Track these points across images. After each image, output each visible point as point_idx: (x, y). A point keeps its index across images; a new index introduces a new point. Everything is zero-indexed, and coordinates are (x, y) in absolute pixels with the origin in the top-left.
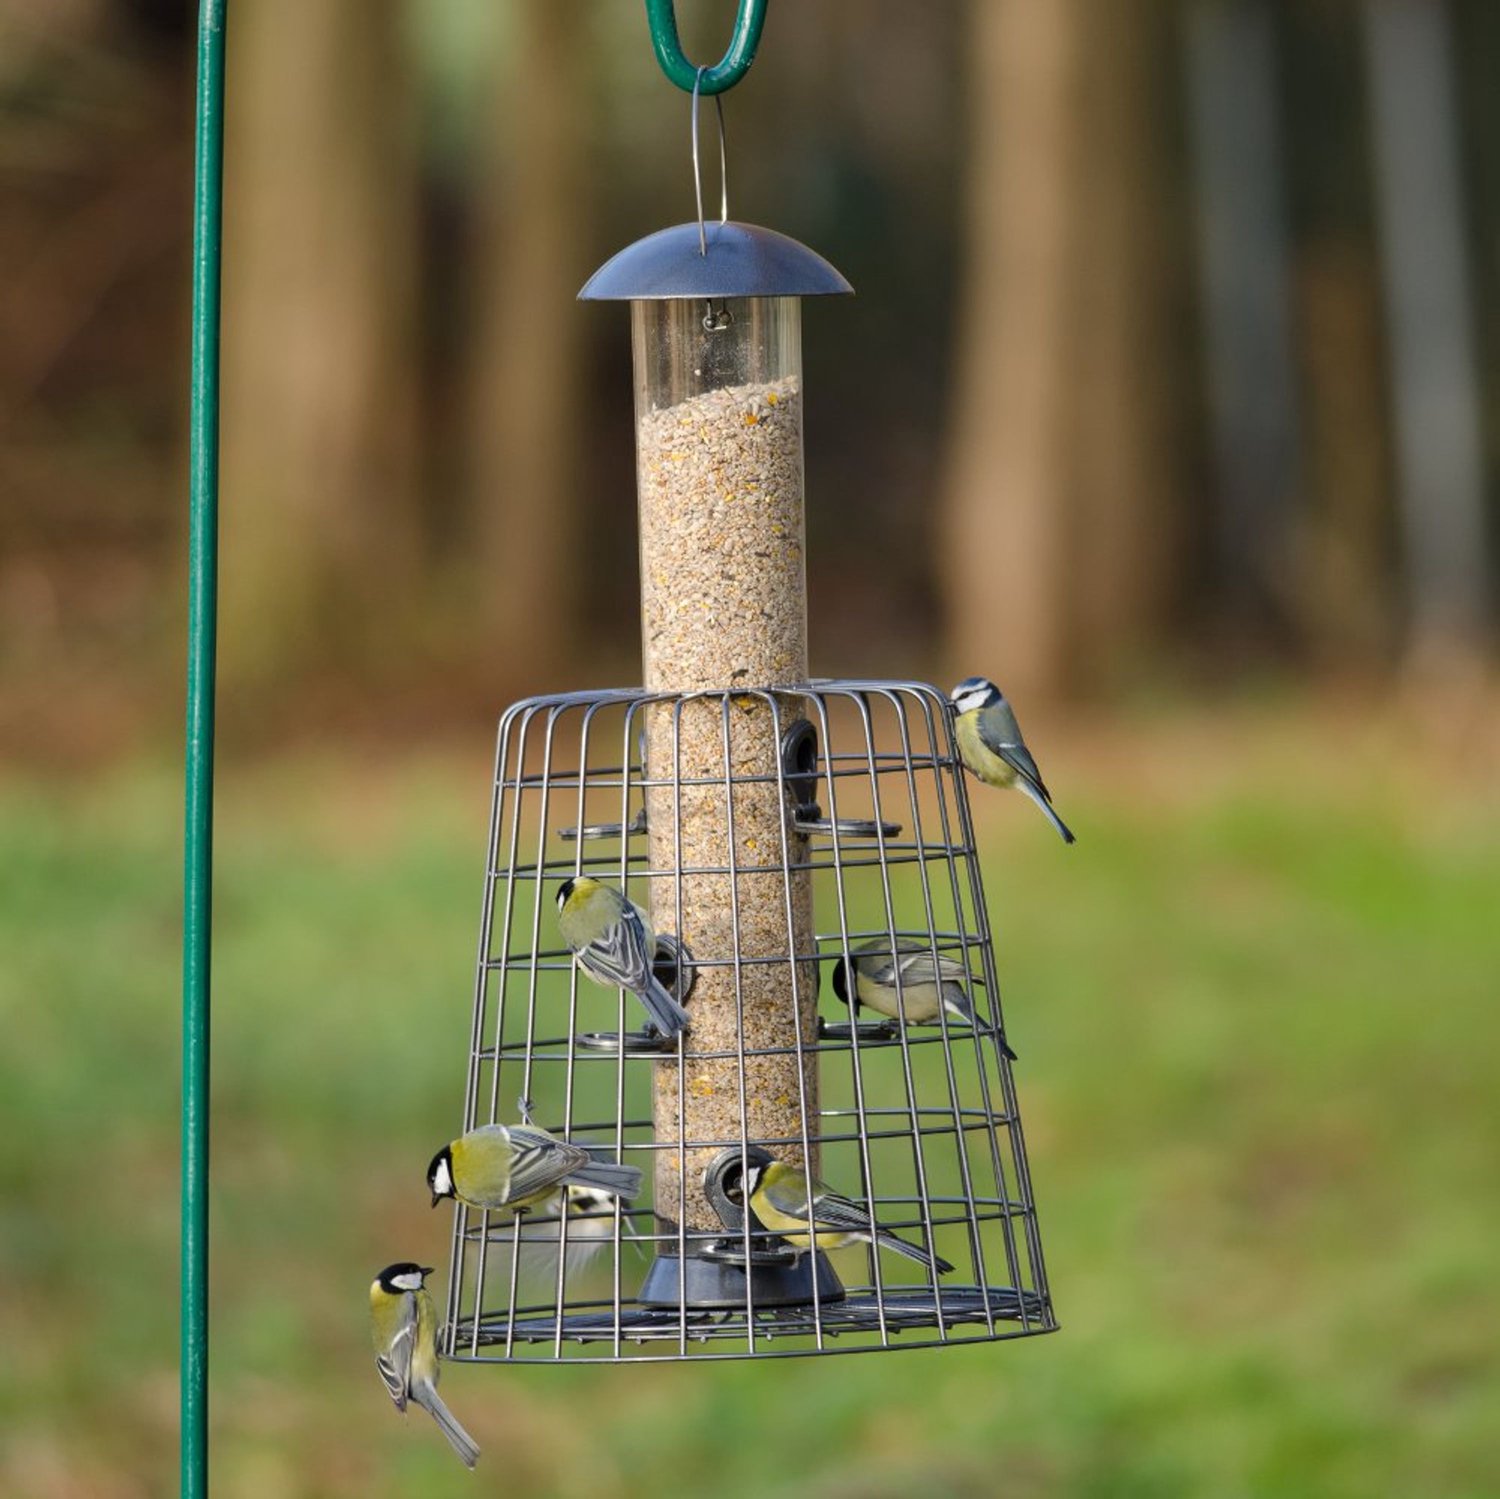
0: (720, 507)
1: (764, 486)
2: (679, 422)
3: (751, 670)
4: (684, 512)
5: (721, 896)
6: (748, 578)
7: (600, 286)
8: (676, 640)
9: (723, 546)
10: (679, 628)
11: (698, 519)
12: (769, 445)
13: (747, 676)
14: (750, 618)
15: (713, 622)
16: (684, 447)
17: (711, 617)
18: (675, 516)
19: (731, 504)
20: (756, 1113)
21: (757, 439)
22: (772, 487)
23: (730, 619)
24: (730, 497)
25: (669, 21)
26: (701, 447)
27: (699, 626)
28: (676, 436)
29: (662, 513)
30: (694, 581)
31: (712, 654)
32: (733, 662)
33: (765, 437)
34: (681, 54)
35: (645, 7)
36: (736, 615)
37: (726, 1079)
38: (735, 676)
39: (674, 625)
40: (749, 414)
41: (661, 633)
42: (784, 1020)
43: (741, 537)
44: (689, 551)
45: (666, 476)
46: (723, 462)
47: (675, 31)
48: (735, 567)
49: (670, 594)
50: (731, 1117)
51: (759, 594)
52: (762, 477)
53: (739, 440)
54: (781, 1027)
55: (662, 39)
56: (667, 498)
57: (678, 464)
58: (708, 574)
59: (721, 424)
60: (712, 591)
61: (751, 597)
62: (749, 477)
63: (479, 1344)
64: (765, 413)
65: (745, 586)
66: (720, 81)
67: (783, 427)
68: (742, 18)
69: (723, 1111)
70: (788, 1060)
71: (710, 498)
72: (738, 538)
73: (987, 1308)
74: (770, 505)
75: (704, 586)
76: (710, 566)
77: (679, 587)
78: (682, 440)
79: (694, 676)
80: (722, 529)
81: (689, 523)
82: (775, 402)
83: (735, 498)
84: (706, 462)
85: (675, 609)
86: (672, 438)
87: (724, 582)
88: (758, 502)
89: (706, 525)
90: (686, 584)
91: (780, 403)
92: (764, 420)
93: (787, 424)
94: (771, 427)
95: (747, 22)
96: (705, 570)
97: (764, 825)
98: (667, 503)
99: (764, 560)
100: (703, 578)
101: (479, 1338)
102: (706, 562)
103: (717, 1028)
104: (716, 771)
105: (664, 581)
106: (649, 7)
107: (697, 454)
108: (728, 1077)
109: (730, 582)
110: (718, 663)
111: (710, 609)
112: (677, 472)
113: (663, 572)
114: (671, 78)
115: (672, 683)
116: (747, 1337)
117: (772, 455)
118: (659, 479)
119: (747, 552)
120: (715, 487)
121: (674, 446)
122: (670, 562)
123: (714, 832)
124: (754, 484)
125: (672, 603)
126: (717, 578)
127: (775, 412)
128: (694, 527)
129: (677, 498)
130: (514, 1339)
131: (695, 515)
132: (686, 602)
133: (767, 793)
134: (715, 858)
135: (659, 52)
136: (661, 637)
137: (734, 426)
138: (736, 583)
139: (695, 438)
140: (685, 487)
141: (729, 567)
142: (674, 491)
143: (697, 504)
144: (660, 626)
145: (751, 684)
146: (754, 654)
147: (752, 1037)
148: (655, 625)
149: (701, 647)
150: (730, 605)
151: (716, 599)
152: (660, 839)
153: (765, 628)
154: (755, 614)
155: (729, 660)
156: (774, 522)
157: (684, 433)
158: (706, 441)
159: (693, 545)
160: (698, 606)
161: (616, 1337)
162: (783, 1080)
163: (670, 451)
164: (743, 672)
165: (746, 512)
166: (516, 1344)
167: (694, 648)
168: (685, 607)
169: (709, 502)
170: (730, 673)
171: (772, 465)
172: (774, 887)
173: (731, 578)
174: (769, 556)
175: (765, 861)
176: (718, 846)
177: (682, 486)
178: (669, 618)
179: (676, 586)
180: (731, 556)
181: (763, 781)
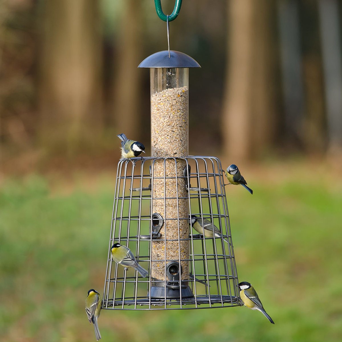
0: (172, 115)
1: (181, 111)
2: (162, 96)
3: (178, 153)
4: (163, 116)
5: (170, 204)
6: (178, 132)
7: (143, 64)
8: (161, 146)
9: (172, 124)
10: (161, 143)
11: (166, 118)
12: (183, 101)
13: (177, 154)
14: (178, 141)
15: (170, 142)
16: (164, 102)
17: (169, 140)
18: (161, 117)
19: (174, 115)
20: (177, 254)
21: (180, 100)
22: (183, 111)
23: (173, 141)
24: (174, 113)
25: (160, 5)
26: (167, 102)
27: (166, 143)
28: (162, 99)
29: (158, 117)
30: (165, 132)
31: (169, 149)
32: (174, 151)
33: (182, 100)
34: (162, 12)
35: (154, 2)
36: (175, 140)
37: (170, 246)
38: (174, 154)
39: (160, 142)
40: (179, 94)
41: (157, 144)
42: (183, 233)
43: (176, 123)
44: (164, 126)
45: (159, 108)
46: (172, 105)
47: (161, 7)
48: (175, 129)
49: (159, 135)
50: (171, 255)
51: (180, 136)
52: (181, 109)
53: (176, 100)
54: (183, 235)
55: (158, 9)
56: (159, 113)
57: (162, 105)
58: (169, 131)
59: (172, 96)
60: (169, 135)
61: (178, 136)
62: (178, 109)
63: (114, 306)
64: (182, 94)
65: (177, 134)
66: (172, 18)
67: (185, 98)
68: (176, 4)
69: (169, 254)
70: (184, 242)
71: (170, 114)
72: (175, 123)
73: (222, 300)
74: (182, 115)
75: (167, 133)
76: (169, 129)
77: (162, 134)
78: (163, 100)
79: (165, 154)
80: (172, 121)
81: (164, 119)
82: (184, 92)
83: (175, 113)
84: (169, 105)
85: (161, 139)
86: (161, 100)
87: (172, 133)
88: (180, 115)
89: (168, 120)
90: (163, 133)
91: (185, 92)
92: (182, 96)
93: (186, 97)
94: (183, 98)
95: (177, 5)
96: (168, 130)
97: (180, 188)
98: (159, 114)
99: (181, 128)
100: (167, 132)
101: (114, 304)
102: (168, 128)
103: (169, 234)
104: (170, 176)
105: (158, 132)
106: (155, 2)
107: (167, 103)
108: (171, 246)
109: (173, 133)
110: (170, 151)
111: (169, 139)
112: (162, 107)
113: (158, 130)
114: (160, 17)
115: (159, 155)
116: (180, 305)
117: (183, 104)
118: (157, 109)
119: (177, 126)
120: (170, 111)
121: (161, 102)
122: (160, 128)
123: (169, 190)
124: (179, 110)
125: (160, 137)
126: (171, 132)
127: (184, 94)
128: (166, 120)
129: (162, 113)
130: (124, 305)
131: (166, 117)
132: (163, 137)
133: (181, 181)
134: (169, 196)
135: (157, 12)
136: (157, 145)
137: (175, 97)
138: (175, 133)
139: (166, 100)
140: (164, 111)
141: (173, 129)
142: (161, 112)
143: (166, 115)
144: (157, 143)
145: (178, 156)
146: (179, 149)
147: (176, 237)
148: (155, 142)
149: (167, 147)
150: (173, 138)
151: (170, 137)
152: (155, 191)
153: (181, 143)
154: (179, 140)
155: (173, 151)
156: (183, 119)
157: (164, 98)
158: (169, 100)
159: (165, 124)
160: (166, 138)
161: (150, 304)
162: (183, 247)
163: (160, 103)
164: (176, 153)
165: (177, 117)
166: (124, 306)
167: (165, 148)
168: (163, 138)
169: (169, 114)
170: (173, 153)
171: (183, 106)
172: (182, 202)
173: (174, 132)
174: (182, 127)
175: (180, 196)
176: (170, 193)
177: (163, 111)
178: (159, 141)
179: (161, 133)
180: (174, 127)
181: (180, 178)
